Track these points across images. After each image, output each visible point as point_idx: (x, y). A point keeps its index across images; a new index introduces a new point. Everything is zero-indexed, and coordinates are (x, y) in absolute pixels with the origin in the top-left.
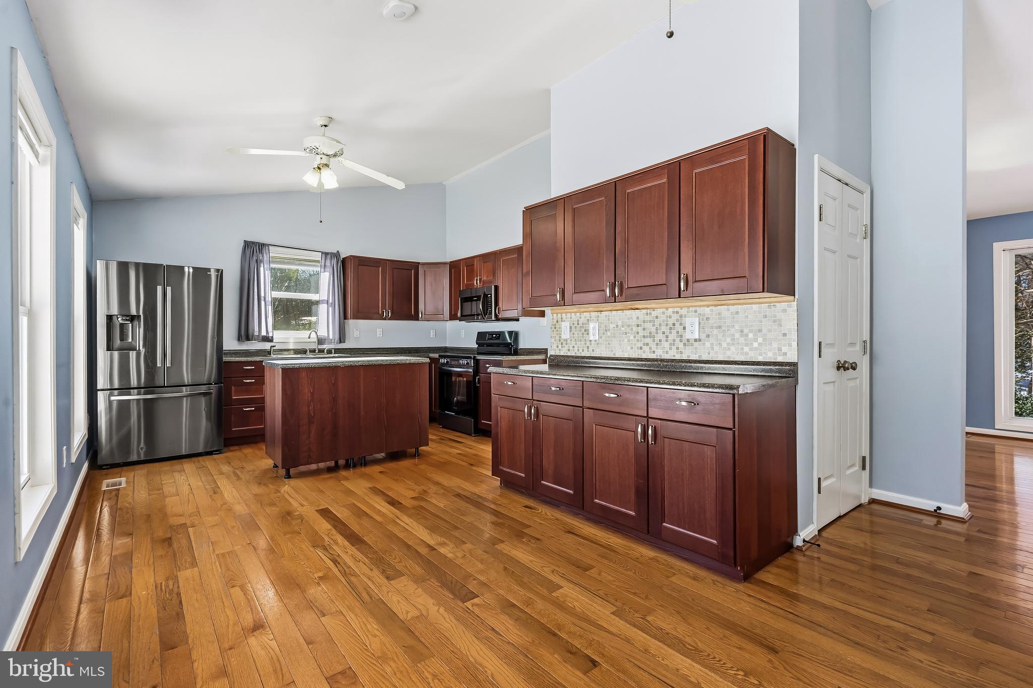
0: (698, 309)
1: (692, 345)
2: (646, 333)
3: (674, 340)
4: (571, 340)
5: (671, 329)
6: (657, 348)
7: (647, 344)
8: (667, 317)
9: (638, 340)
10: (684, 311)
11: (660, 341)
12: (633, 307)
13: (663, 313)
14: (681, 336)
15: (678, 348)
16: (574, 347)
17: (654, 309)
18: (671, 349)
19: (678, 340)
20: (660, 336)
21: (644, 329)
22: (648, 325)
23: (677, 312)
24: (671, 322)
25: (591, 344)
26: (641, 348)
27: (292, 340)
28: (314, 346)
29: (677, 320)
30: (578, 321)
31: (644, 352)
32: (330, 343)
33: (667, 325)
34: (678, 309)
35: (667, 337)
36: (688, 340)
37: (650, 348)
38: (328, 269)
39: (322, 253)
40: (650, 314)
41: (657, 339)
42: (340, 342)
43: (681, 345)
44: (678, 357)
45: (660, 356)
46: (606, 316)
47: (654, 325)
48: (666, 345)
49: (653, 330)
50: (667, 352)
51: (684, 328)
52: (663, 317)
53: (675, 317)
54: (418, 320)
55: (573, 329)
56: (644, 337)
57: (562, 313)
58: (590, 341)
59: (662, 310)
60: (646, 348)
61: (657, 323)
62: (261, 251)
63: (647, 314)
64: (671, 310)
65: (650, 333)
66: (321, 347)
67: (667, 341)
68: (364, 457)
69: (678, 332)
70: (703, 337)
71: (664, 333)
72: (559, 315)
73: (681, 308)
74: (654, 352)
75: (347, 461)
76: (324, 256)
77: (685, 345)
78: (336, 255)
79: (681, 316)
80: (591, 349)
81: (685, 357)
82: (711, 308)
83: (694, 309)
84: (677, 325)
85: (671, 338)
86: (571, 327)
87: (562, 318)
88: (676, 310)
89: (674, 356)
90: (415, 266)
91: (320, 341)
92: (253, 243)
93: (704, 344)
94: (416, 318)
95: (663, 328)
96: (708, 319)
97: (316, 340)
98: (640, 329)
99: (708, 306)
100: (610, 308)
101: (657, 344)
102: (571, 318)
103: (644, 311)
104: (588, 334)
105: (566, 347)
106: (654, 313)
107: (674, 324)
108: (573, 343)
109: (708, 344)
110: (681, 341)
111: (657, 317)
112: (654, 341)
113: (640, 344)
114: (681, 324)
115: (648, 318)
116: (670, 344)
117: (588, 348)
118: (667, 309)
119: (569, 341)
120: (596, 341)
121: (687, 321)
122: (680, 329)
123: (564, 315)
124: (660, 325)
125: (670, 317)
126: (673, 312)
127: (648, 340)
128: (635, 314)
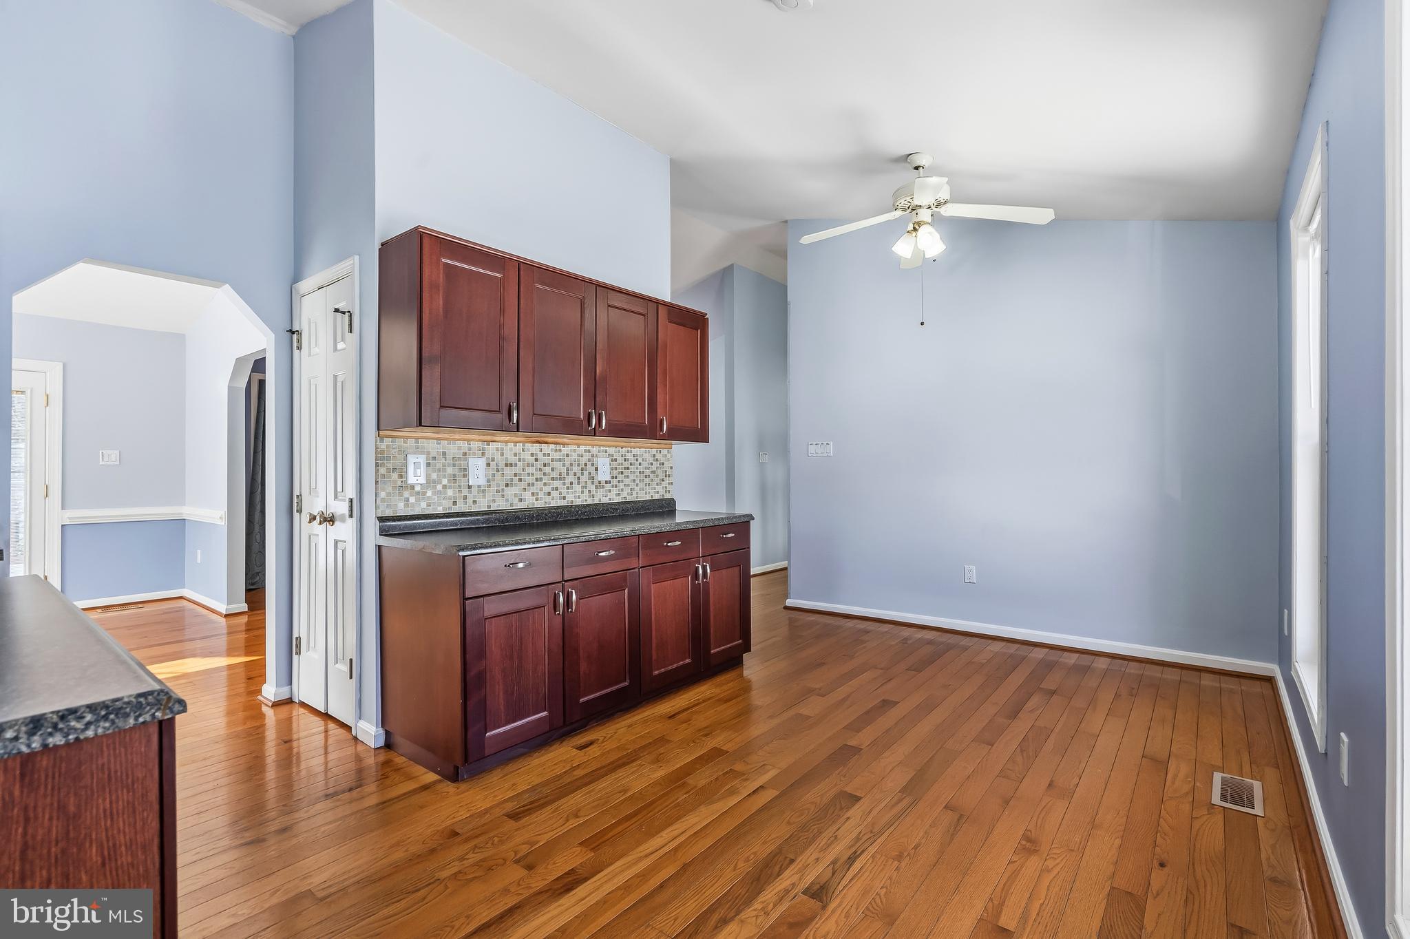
1: (603, 487)
2: (555, 474)
5: (582, 469)
6: (568, 493)
7: (557, 489)
8: (578, 455)
9: (545, 484)
10: (595, 450)
11: (571, 483)
14: (593, 477)
15: (590, 492)
17: (564, 445)
18: (582, 492)
19: (589, 482)
20: (571, 478)
21: (553, 469)
22: (557, 465)
23: (589, 451)
24: (583, 460)
26: (549, 494)
29: (589, 460)
31: (553, 498)
33: (579, 465)
34: (590, 448)
35: (579, 478)
36: (600, 482)
37: (560, 493)
40: (560, 450)
41: (568, 481)
43: (593, 488)
46: (497, 449)
47: (564, 465)
49: (564, 471)
51: (597, 469)
52: (574, 456)
53: (587, 456)
56: (553, 479)
58: (470, 487)
59: (572, 447)
60: (555, 493)
61: (567, 463)
63: (556, 451)
64: (582, 448)
67: (579, 483)
69: (590, 473)
71: (575, 475)
74: (564, 498)
77: (596, 487)
79: (593, 456)
80: (470, 500)
83: (605, 448)
84: (589, 466)
85: (583, 479)
88: (588, 448)
89: (587, 500)
95: (575, 469)
98: (547, 470)
101: (568, 488)
103: (553, 446)
106: (565, 450)
107: (586, 465)
110: (593, 483)
111: (567, 455)
112: (564, 484)
113: (547, 489)
114: (593, 465)
115: (557, 455)
117: (465, 498)
118: (578, 445)
120: (479, 486)
122: (591, 469)
124: (571, 464)
126: (585, 451)
127: (557, 484)
128: (541, 451)
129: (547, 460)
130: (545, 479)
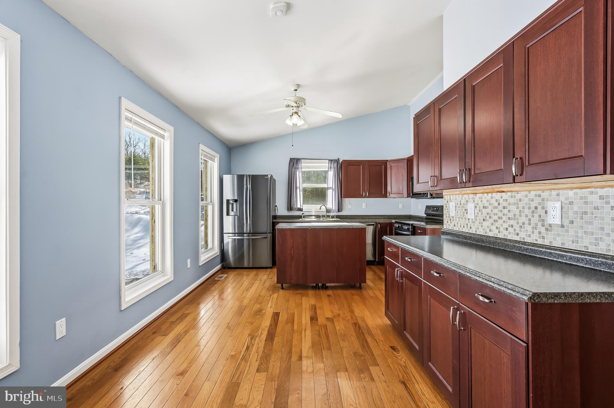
0: (561, 192)
1: (554, 231)
2: (510, 215)
3: (536, 225)
4: (456, 218)
5: (533, 212)
6: (520, 231)
7: (512, 226)
8: (529, 200)
10: (545, 194)
11: (524, 224)
12: (499, 190)
13: (526, 196)
14: (543, 220)
15: (540, 233)
16: (458, 223)
17: (518, 192)
18: (533, 233)
19: (540, 224)
20: (523, 219)
21: (509, 211)
22: (513, 208)
23: (539, 196)
24: (533, 205)
25: (469, 222)
26: (507, 229)
27: (313, 210)
28: (324, 214)
29: (540, 204)
30: (461, 201)
31: (509, 233)
32: (333, 212)
33: (529, 208)
34: (540, 193)
35: (530, 220)
36: (550, 225)
37: (515, 230)
38: (332, 170)
39: (329, 160)
40: (515, 197)
41: (520, 222)
42: (339, 211)
43: (543, 230)
44: (540, 242)
45: (524, 239)
46: (479, 198)
47: (518, 208)
48: (529, 228)
49: (517, 213)
50: (530, 236)
51: (546, 212)
52: (526, 200)
53: (538, 200)
54: (387, 198)
55: (457, 208)
56: (509, 219)
57: (450, 195)
58: (469, 219)
59: (523, 193)
60: (511, 230)
61: (520, 206)
62: (297, 163)
63: (512, 197)
64: (533, 193)
65: (515, 215)
66: (328, 214)
67: (530, 224)
68: (325, 284)
69: (540, 216)
70: (566, 223)
71: (527, 216)
72: (449, 196)
73: (543, 191)
74: (518, 234)
75: (323, 284)
76: (330, 162)
77: (547, 230)
78: (337, 161)
79: (543, 200)
80: (469, 227)
81: (547, 243)
82: (574, 190)
83: (556, 192)
84: (539, 208)
85: (533, 222)
86: (456, 207)
87: (450, 199)
88: (538, 193)
89: (536, 240)
90: (385, 163)
91: (328, 211)
92: (294, 159)
93: (567, 231)
94: (385, 196)
95: (527, 211)
96: (571, 203)
97: (325, 210)
98: (505, 211)
99: (572, 189)
100: (482, 191)
101: (521, 227)
102: (456, 199)
103: (509, 194)
104: (467, 213)
105: (453, 224)
106: (518, 196)
107: (536, 208)
108: (458, 219)
109: (572, 232)
110: (543, 225)
111: (520, 200)
112: (518, 223)
113: (505, 225)
114: (543, 208)
115: (512, 201)
116: (533, 228)
117: (467, 225)
118: (529, 191)
119: (454, 218)
120: (472, 220)
121: (550, 205)
122: (542, 213)
123: (451, 196)
124: (523, 208)
125: (533, 200)
126: (536, 195)
127: (512, 222)
128: (502, 197)
129: (505, 204)
130: (504, 218)
